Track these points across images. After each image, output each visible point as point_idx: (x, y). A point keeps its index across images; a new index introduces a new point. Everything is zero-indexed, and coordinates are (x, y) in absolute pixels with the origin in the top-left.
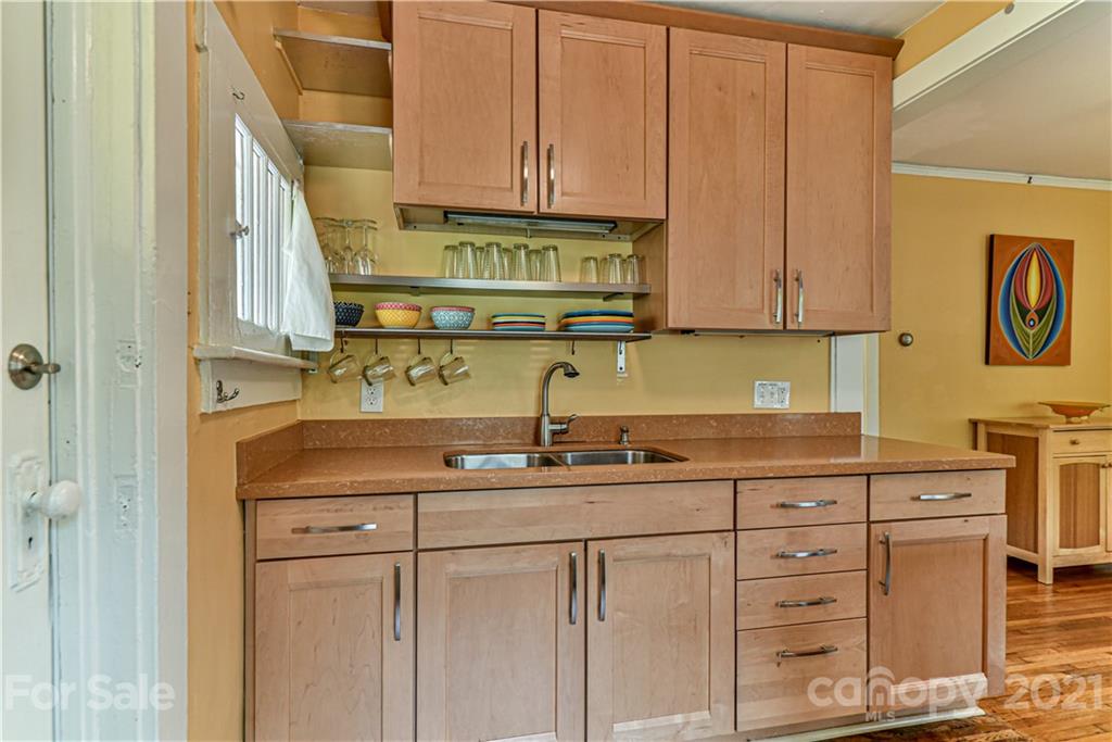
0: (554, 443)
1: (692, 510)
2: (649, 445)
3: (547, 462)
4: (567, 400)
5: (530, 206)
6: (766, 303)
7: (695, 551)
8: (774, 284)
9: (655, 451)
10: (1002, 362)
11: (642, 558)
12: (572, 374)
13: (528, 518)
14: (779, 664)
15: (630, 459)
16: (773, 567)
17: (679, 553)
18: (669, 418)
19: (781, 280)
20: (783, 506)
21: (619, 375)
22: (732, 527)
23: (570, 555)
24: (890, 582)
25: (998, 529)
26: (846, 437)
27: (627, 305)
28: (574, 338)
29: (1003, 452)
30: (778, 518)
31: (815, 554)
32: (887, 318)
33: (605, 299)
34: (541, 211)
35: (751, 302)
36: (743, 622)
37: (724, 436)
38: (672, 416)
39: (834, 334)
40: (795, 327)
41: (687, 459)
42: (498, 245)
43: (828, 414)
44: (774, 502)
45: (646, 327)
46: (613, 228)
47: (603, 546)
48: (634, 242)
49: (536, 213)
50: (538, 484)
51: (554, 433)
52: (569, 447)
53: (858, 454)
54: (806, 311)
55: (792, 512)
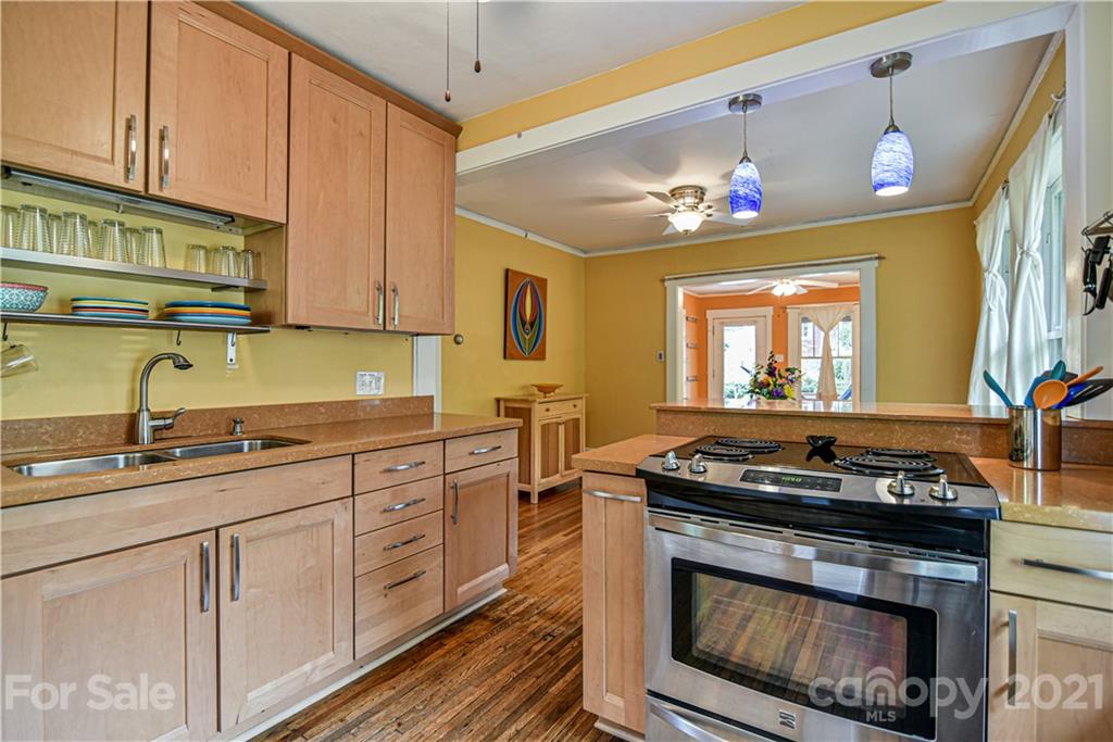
0: (155, 440)
1: (318, 484)
2: (265, 434)
3: (152, 459)
4: (170, 393)
5: (136, 184)
6: (371, 307)
7: (321, 519)
8: (377, 292)
9: (272, 438)
10: (513, 358)
11: (275, 534)
12: (185, 366)
13: (149, 517)
14: (386, 596)
15: (246, 449)
16: (381, 521)
17: (308, 523)
18: (282, 407)
19: (382, 289)
20: (389, 471)
21: (229, 367)
22: (350, 494)
23: (202, 545)
24: (457, 517)
25: (513, 467)
26: (424, 415)
27: (239, 298)
28: (180, 328)
29: (514, 417)
30: (386, 481)
31: (408, 505)
32: (452, 325)
33: (213, 290)
34: (151, 192)
35: (357, 304)
36: (360, 569)
37: (331, 420)
38: (283, 405)
39: (418, 335)
40: (392, 328)
41: (310, 442)
42: (83, 217)
43: (412, 398)
44: (382, 469)
45: (261, 321)
46: (229, 222)
47: (235, 531)
48: (245, 237)
49: (143, 194)
50: (164, 479)
51: (156, 429)
52: (176, 443)
53: (432, 427)
54: (400, 316)
55: (395, 474)
